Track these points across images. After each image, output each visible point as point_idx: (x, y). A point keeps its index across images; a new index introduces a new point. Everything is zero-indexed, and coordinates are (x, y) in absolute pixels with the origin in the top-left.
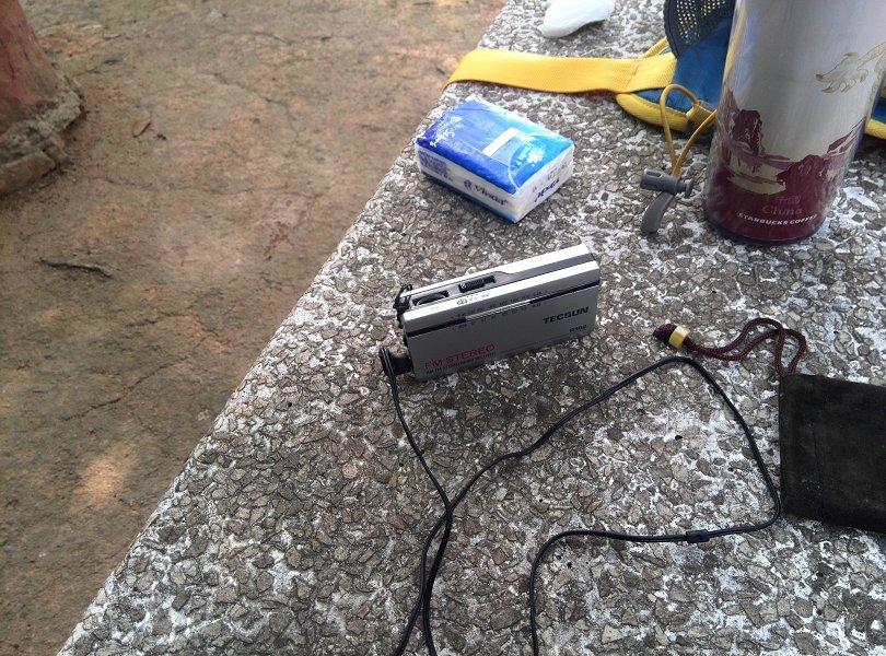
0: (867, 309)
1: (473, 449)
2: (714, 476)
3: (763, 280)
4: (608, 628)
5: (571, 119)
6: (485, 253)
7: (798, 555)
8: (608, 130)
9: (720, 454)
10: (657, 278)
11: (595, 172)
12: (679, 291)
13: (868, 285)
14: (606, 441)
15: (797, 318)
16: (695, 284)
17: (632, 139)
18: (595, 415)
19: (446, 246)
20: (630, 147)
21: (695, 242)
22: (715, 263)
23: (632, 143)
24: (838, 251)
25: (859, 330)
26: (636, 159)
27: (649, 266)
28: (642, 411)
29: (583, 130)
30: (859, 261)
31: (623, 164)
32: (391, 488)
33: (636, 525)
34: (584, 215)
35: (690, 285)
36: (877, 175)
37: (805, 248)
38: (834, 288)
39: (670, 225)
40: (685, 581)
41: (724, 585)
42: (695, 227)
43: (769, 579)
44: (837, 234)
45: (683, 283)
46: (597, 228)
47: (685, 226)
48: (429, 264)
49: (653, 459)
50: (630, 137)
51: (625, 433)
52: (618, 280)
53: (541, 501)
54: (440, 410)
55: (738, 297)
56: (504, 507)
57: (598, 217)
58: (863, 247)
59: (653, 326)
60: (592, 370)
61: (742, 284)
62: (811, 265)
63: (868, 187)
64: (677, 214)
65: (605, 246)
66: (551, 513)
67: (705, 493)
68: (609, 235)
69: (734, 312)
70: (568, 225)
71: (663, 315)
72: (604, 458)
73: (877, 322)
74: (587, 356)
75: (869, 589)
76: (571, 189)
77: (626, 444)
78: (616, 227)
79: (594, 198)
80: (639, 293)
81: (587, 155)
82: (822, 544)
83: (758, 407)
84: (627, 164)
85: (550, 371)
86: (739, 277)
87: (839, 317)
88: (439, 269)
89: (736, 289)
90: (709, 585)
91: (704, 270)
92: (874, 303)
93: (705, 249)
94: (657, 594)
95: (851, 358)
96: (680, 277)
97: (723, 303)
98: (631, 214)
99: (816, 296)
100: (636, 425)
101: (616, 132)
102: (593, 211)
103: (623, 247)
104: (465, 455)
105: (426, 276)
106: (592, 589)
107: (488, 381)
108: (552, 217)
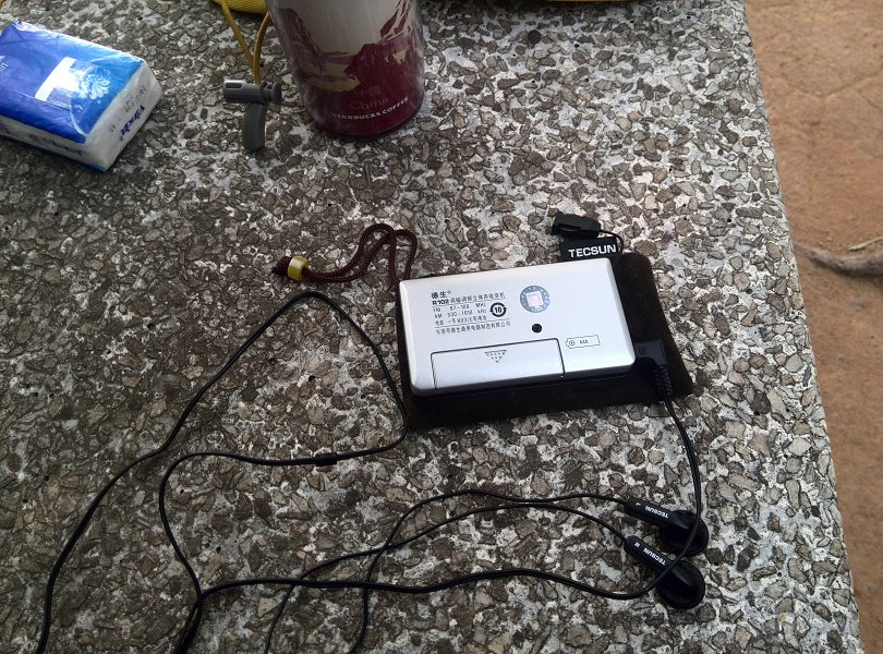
0: (472, 188)
1: (101, 458)
2: (349, 408)
3: (374, 179)
4: (263, 600)
5: (153, 21)
6: (79, 216)
7: (430, 465)
8: (195, 27)
9: (352, 384)
10: (272, 202)
11: (189, 85)
12: (296, 212)
13: (472, 160)
14: (242, 404)
15: (409, 214)
16: (310, 200)
17: (224, 35)
18: (227, 379)
19: (33, 219)
20: (223, 45)
21: (304, 150)
22: (327, 170)
23: (225, 39)
24: (442, 128)
25: (467, 213)
26: (231, 58)
27: (262, 190)
28: (274, 359)
29: (169, 32)
30: (462, 135)
31: (219, 68)
32: (18, 531)
33: (279, 485)
34: (184, 142)
35: (305, 202)
36: (473, 28)
37: (411, 132)
38: (441, 172)
39: (277, 135)
40: (331, 525)
41: (367, 517)
42: (302, 131)
43: (406, 497)
44: (441, 108)
45: (298, 201)
46: (201, 156)
47: (292, 133)
48: (16, 247)
49: (289, 410)
50: (221, 31)
51: (259, 390)
52: (232, 215)
53: (182, 492)
54: (57, 424)
55: (353, 205)
56: (143, 512)
57: (200, 142)
58: (464, 118)
59: (274, 260)
60: (217, 328)
61: (355, 189)
62: (418, 151)
63: (466, 45)
64: (282, 119)
65: (212, 176)
66: (194, 502)
67: (341, 429)
68: (214, 161)
69: (350, 223)
70: (169, 158)
71: (282, 246)
72: (241, 424)
73: (482, 199)
74: (210, 313)
75: (493, 477)
76: (165, 112)
77: (261, 401)
78: (221, 149)
79: (193, 118)
80: (255, 224)
81: (177, 64)
82: (449, 446)
83: (382, 323)
84: (223, 67)
85: (174, 342)
86: (352, 181)
87: (448, 203)
88: (28, 251)
89: (350, 196)
90: (353, 522)
91: (317, 182)
92: (478, 178)
93: (316, 156)
94: (306, 549)
95: (462, 245)
96: (294, 195)
97: (339, 215)
98: (235, 130)
99: (425, 186)
100: (269, 378)
101: (205, 28)
102: (194, 136)
103: (231, 172)
104: (94, 467)
105: (16, 264)
106: (243, 566)
107: (106, 374)
108: (149, 153)
